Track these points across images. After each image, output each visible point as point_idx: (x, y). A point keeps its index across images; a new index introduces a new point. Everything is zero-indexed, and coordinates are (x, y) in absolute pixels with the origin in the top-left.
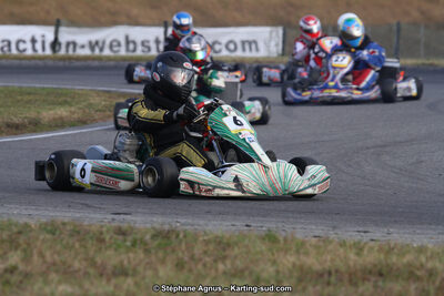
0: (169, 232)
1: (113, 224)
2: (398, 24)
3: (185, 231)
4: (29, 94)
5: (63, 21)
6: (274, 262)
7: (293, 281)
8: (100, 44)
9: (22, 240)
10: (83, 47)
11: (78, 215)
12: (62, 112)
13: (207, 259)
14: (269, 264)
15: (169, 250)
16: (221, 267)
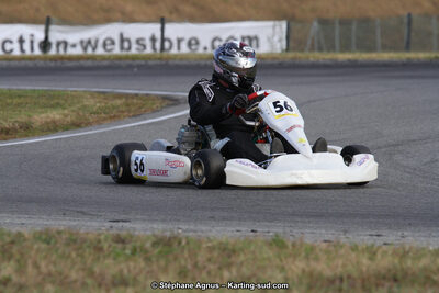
0: (170, 238)
1: (111, 232)
2: (409, 15)
3: (187, 238)
4: (20, 97)
5: (54, 18)
6: (282, 269)
7: (304, 288)
8: (93, 42)
9: (15, 250)
10: (74, 46)
11: (74, 223)
12: (55, 115)
13: (212, 267)
14: (278, 271)
15: (171, 258)
16: (226, 274)
